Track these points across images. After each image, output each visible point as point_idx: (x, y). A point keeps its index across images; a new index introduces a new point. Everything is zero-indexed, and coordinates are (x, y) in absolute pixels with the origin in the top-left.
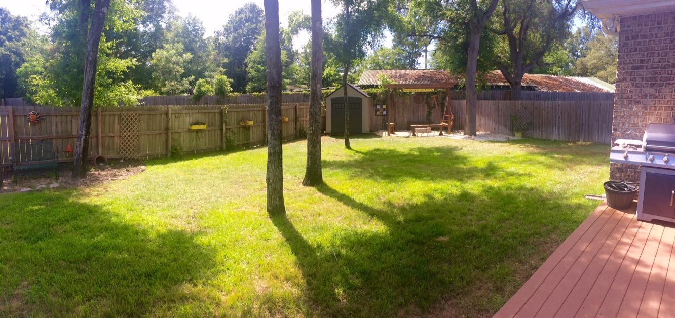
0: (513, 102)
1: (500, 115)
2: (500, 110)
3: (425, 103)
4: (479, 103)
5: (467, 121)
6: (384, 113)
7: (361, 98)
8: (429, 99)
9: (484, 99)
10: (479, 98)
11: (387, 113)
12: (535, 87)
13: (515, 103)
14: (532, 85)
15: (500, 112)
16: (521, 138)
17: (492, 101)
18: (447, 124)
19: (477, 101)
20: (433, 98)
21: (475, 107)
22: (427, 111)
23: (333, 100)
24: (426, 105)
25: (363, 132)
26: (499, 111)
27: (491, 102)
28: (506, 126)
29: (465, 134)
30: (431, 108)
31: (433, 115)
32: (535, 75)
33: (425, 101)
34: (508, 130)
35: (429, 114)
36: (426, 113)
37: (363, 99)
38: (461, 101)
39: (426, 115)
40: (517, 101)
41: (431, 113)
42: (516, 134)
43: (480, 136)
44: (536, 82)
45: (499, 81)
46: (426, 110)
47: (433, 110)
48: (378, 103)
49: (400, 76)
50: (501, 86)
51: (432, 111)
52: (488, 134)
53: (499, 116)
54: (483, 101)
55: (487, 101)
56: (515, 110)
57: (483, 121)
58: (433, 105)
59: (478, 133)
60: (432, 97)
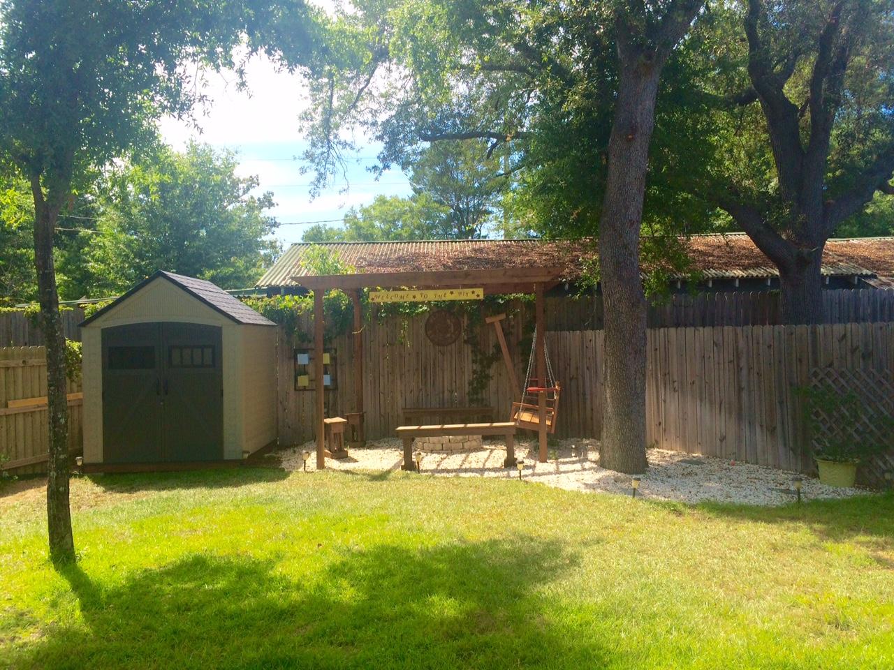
0: (802, 329)
1: (744, 384)
2: (743, 363)
3: (465, 342)
4: (656, 337)
5: (609, 409)
6: (327, 380)
7: (220, 329)
8: (477, 330)
9: (677, 325)
10: (656, 320)
11: (334, 380)
12: (867, 276)
13: (814, 333)
14: (853, 271)
15: (744, 372)
16: (850, 492)
17: (708, 330)
18: (536, 420)
19: (648, 331)
20: (492, 324)
21: (639, 352)
22: (474, 372)
23: (107, 334)
24: (467, 349)
25: (227, 457)
26: (739, 369)
27: (705, 333)
28: (772, 431)
29: (602, 464)
30: (487, 359)
31: (492, 384)
32: (855, 241)
33: (464, 336)
34: (781, 449)
35: (481, 381)
36: (468, 376)
37: (224, 332)
38: (589, 333)
39: (470, 383)
40: (820, 328)
41: (488, 377)
42: (824, 468)
43: (664, 474)
44: (866, 262)
45: (728, 265)
46: (469, 367)
47: (494, 365)
48: (305, 346)
49: (399, 258)
50: (733, 279)
51: (492, 372)
52: (698, 462)
53: (740, 389)
54: (672, 331)
55: (690, 330)
56: (816, 363)
57: (673, 407)
58: (491, 351)
59: (654, 456)
60: (488, 320)
